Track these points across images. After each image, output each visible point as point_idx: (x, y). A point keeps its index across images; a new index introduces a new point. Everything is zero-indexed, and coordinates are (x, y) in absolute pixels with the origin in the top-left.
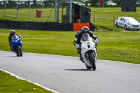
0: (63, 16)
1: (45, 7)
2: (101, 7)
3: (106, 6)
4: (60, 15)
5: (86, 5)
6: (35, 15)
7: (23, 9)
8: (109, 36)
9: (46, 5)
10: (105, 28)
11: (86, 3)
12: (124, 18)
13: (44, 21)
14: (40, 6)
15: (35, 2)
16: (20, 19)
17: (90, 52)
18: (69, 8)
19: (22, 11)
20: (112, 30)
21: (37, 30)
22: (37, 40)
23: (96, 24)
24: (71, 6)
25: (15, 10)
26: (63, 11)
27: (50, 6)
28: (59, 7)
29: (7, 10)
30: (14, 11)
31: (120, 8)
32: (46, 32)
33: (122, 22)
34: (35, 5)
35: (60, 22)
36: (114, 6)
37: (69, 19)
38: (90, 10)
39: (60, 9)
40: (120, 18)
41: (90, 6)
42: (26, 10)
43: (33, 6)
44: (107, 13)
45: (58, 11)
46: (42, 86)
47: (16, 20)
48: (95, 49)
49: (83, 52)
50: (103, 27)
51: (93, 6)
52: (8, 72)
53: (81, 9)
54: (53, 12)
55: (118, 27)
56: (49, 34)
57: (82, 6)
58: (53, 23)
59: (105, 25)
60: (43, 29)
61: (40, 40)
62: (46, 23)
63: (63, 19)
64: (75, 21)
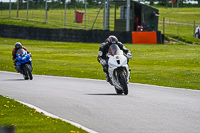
0: (116, 21)
1: (88, 7)
2: (175, 6)
3: (182, 5)
4: (112, 19)
5: (152, 4)
6: (74, 19)
7: (55, 10)
8: (187, 51)
9: (91, 4)
10: (181, 39)
13: (87, 29)
14: (81, 6)
16: (51, 24)
17: (120, 70)
18: (125, 8)
19: (53, 13)
20: (191, 43)
21: (77, 41)
22: (76, 58)
23: (167, 32)
24: (128, 6)
25: (44, 12)
26: (116, 13)
27: (97, 5)
28: (109, 7)
29: (31, 12)
30: (41, 12)
32: (90, 45)
34: (74, 4)
35: (112, 30)
36: (195, 6)
37: (125, 26)
38: (157, 12)
39: (112, 10)
41: (157, 5)
42: (60, 11)
43: (70, 6)
44: (183, 16)
45: (108, 13)
47: (44, 26)
49: (111, 70)
50: (177, 38)
51: (162, 5)
52: (32, 106)
53: (143, 10)
54: (101, 15)
57: (145, 5)
58: (101, 30)
59: (181, 34)
60: (85, 41)
61: (80, 58)
62: (91, 31)
63: (116, 25)
64: (134, 28)
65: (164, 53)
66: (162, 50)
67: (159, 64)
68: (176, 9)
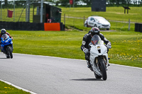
0: (34, 16)
1: (16, 7)
3: (76, 6)
4: (31, 15)
5: (57, 5)
8: (79, 36)
9: (18, 5)
10: (75, 28)
11: (57, 3)
12: (94, 17)
13: (15, 21)
14: (11, 6)
15: (6, 1)
17: (101, 58)
18: (40, 8)
20: (82, 30)
21: (8, 30)
23: (66, 23)
24: (42, 6)
26: (34, 11)
27: (22, 6)
28: (30, 7)
31: (90, 8)
33: (92, 22)
34: (7, 5)
35: (31, 22)
36: (84, 6)
37: (40, 19)
38: (60, 10)
39: (31, 9)
40: (90, 17)
41: (60, 6)
43: (4, 7)
44: (77, 13)
45: (29, 11)
46: (13, 85)
48: (106, 55)
49: (92, 58)
50: (73, 27)
51: (63, 6)
54: (24, 12)
55: (88, 26)
56: (20, 33)
57: (52, 6)
58: (24, 22)
59: (76, 25)
60: (14, 29)
63: (34, 19)
64: (46, 20)
65: (65, 37)
66: (63, 35)
67: (62, 43)
68: (72, 8)
